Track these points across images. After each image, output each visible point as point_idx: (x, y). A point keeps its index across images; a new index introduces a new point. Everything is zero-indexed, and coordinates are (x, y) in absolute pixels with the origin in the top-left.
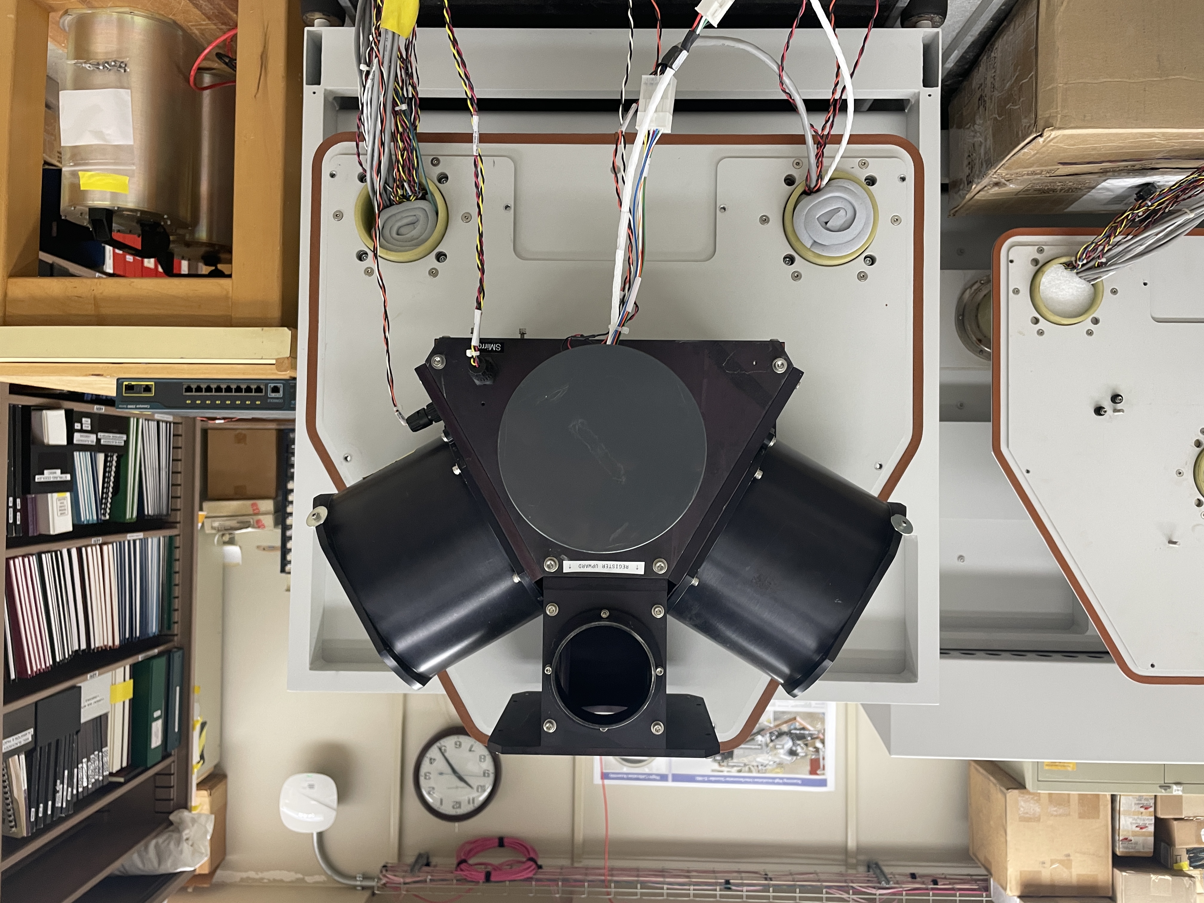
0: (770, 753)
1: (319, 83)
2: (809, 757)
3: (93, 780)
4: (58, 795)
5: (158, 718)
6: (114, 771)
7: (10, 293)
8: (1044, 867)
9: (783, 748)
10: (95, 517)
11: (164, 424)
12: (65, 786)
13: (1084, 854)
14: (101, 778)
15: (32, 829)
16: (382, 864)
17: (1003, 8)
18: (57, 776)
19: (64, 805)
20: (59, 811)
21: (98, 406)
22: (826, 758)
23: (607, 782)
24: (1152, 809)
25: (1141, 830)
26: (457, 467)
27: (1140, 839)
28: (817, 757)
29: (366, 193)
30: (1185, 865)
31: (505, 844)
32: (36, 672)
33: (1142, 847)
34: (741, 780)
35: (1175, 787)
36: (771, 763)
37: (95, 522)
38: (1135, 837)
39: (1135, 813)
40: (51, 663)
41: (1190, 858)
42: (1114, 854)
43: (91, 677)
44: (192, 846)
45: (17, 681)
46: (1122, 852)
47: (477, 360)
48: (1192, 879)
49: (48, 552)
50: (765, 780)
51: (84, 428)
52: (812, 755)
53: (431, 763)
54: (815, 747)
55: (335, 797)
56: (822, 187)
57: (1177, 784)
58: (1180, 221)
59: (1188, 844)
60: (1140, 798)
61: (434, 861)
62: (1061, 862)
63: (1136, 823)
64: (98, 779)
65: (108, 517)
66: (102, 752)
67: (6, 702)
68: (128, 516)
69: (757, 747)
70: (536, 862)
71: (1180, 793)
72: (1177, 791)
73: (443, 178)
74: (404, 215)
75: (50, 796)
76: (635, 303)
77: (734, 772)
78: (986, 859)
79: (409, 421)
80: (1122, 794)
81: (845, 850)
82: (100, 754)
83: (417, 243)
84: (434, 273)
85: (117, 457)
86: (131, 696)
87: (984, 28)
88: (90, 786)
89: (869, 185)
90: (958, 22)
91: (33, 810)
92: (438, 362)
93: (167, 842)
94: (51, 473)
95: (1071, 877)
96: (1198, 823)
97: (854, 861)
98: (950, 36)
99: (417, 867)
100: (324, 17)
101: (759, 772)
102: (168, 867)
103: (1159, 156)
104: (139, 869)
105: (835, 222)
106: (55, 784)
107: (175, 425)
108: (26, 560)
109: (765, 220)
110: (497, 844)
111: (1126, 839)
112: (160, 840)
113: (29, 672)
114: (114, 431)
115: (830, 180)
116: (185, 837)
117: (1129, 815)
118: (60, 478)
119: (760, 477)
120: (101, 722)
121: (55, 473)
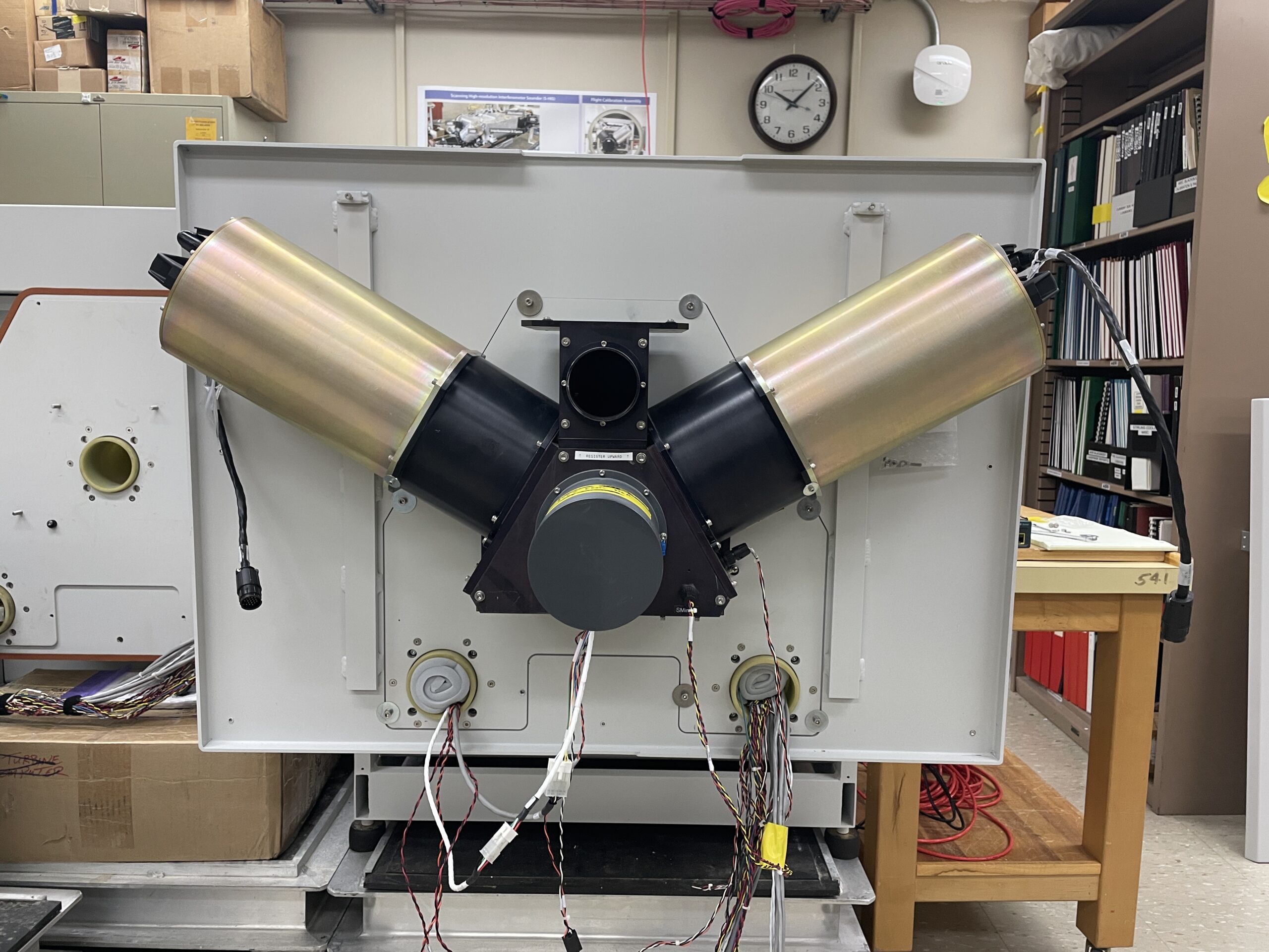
0: (481, 124)
1: (845, 785)
2: (443, 121)
3: (1130, 131)
4: (1158, 125)
5: (1072, 184)
6: (1112, 136)
7: (1117, 619)
8: (213, 18)
9: (469, 130)
10: (1116, 384)
11: (1056, 466)
12: (1152, 131)
13: (174, 33)
14: (1123, 132)
15: (1181, 94)
16: (869, 12)
17: (305, 835)
18: (1158, 143)
19: (1153, 113)
20: (1158, 110)
21: (1107, 489)
22: (427, 119)
23: (643, 95)
24: (110, 77)
25: (120, 56)
26: (709, 525)
27: (120, 47)
28: (435, 121)
29: (791, 708)
30: (76, 20)
31: (746, 31)
32: (1169, 247)
33: (119, 39)
34: (509, 97)
35: (89, 100)
36: (480, 115)
37: (1116, 380)
38: (124, 48)
39: (127, 74)
40: (1157, 253)
41: (71, 27)
42: (145, 32)
43: (1125, 234)
44: (1045, 55)
45: (1185, 240)
46: (137, 34)
47: (689, 606)
48: (69, 8)
49: (1151, 358)
50: (487, 97)
51: (1120, 469)
52: (440, 123)
53: (818, 116)
54: (437, 130)
55: (915, 79)
56: (448, 709)
57: (88, 103)
58: (162, 670)
59: (73, 42)
60: (122, 89)
61: (818, 14)
62: (197, 24)
63: (125, 63)
64: (1126, 132)
65: (1106, 383)
66: (1121, 158)
67: (1191, 224)
68: (1088, 382)
69: (495, 131)
70: (715, 15)
71: (84, 94)
72: (87, 96)
73: (733, 717)
74: (761, 690)
75: (1165, 123)
76: (577, 644)
77: (517, 106)
78: (268, 23)
79: (749, 551)
80: (140, 94)
81: (407, 25)
82: (1122, 156)
83: (754, 670)
84: (741, 647)
85: (1095, 439)
86: (1094, 208)
87: (319, 819)
88: (1133, 126)
89: (413, 709)
90: (338, 824)
91: (1179, 114)
92: (720, 600)
93: (1069, 60)
94: (1146, 432)
95: (186, 9)
96: (65, 64)
97: (398, 14)
98: (344, 813)
99: (834, 9)
100: (840, 835)
101: (493, 106)
102: (1069, 34)
103: (178, 721)
104: (1097, 33)
105: (439, 682)
106: (1160, 135)
107: (1046, 464)
108: (1170, 354)
109: (491, 684)
110: (754, 31)
111: (134, 47)
112: (1074, 62)
113: (1174, 247)
114: (1096, 464)
115: (443, 713)
116: (1050, 65)
117: (132, 72)
118: (1138, 428)
119: (493, 517)
120: (1121, 189)
121: (1143, 432)
